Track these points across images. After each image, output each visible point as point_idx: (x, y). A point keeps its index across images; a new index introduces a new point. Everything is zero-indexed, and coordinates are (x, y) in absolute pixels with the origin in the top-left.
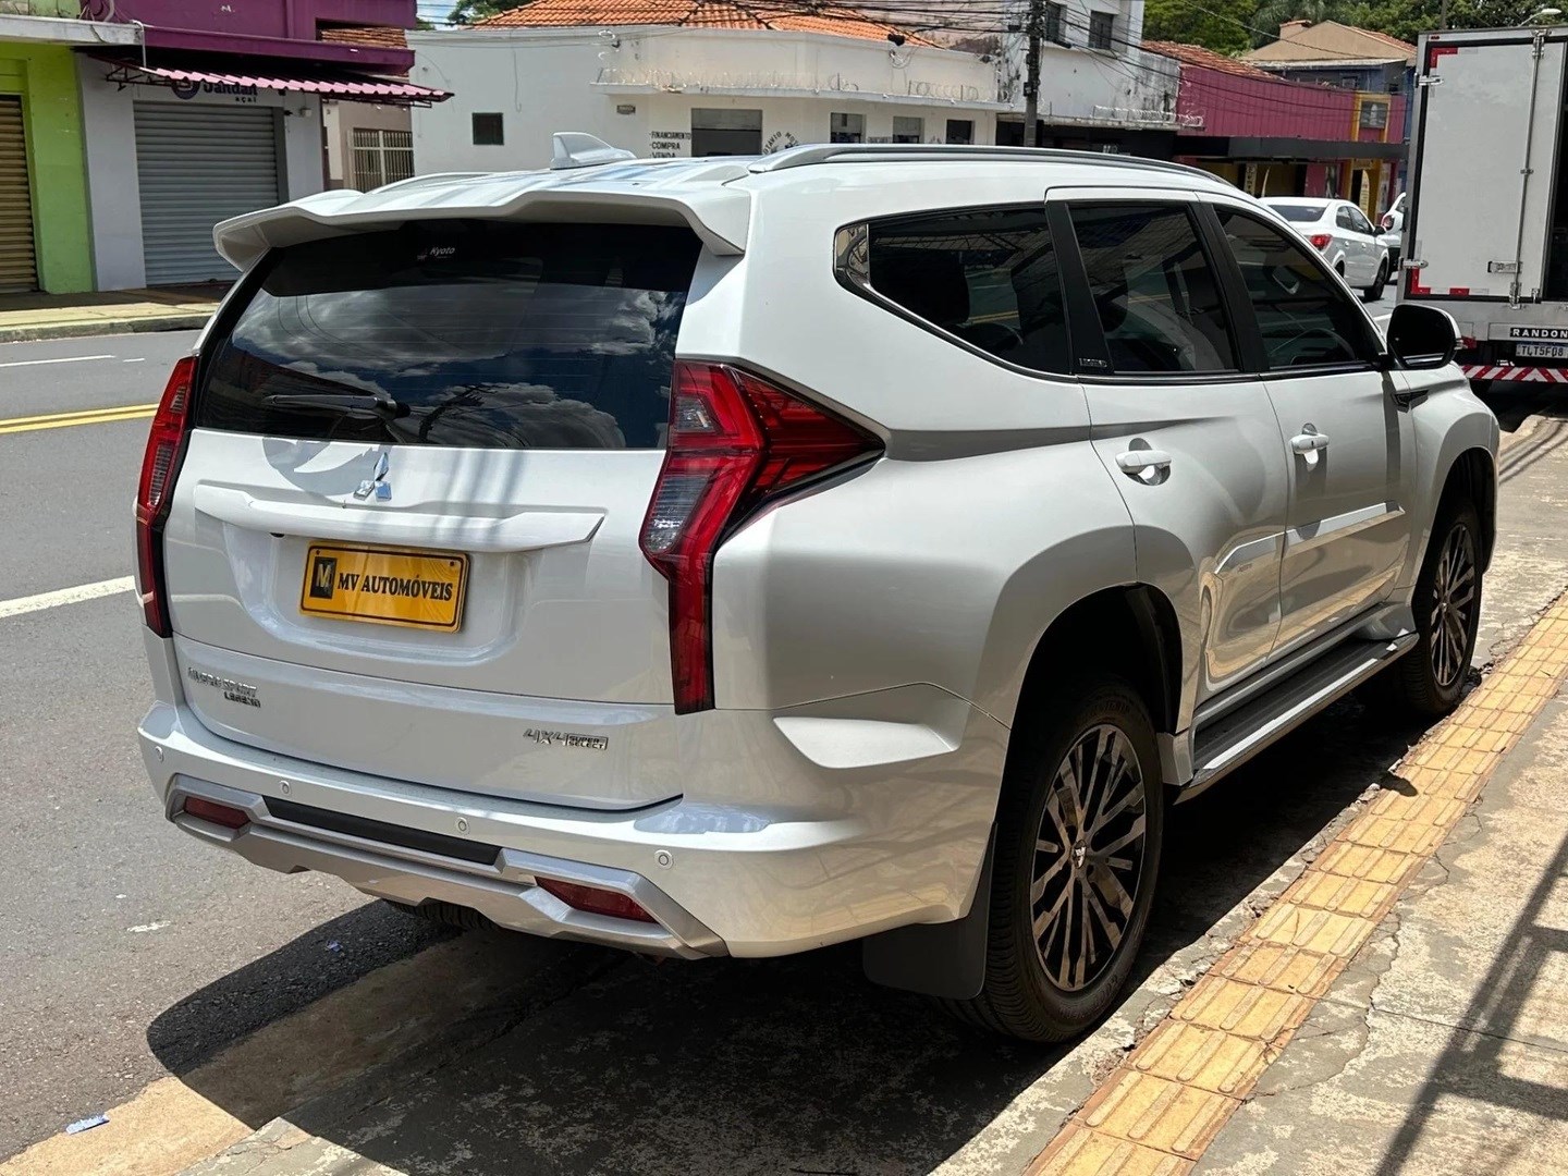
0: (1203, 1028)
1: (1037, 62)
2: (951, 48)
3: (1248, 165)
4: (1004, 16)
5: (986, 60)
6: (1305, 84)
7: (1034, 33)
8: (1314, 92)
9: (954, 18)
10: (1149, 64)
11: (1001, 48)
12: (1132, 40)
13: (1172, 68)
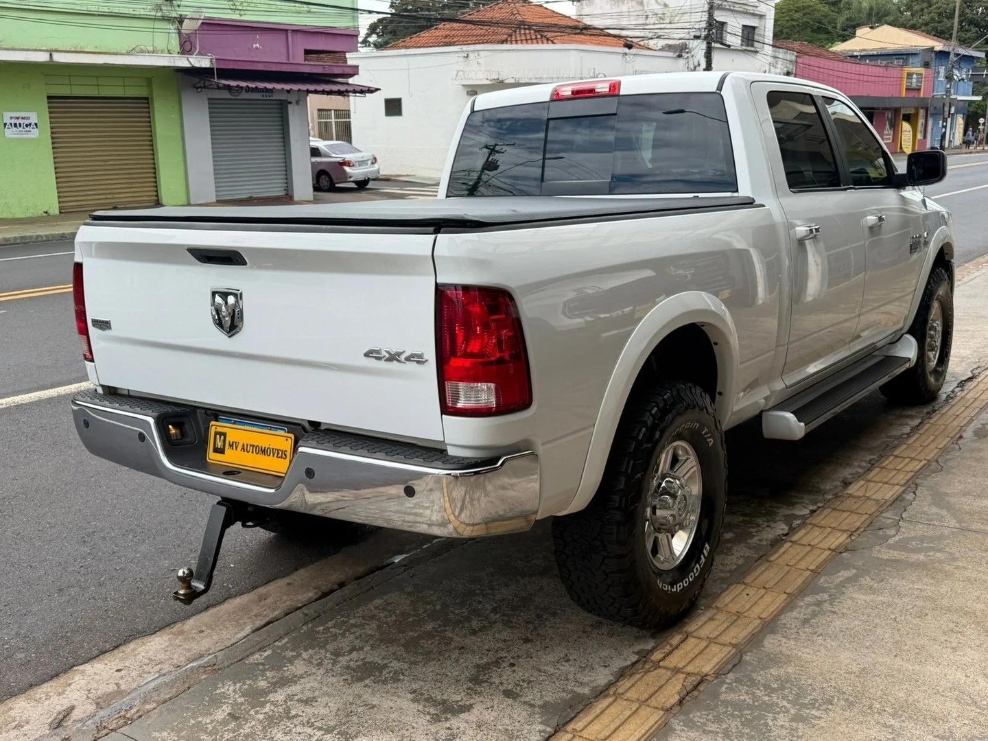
0: (821, 527)
1: (711, 56)
2: (660, 50)
4: (690, 30)
5: (680, 56)
6: (872, 63)
7: (709, 39)
8: (878, 68)
9: (660, 33)
10: (777, 55)
11: (689, 48)
12: (766, 41)
13: (791, 56)
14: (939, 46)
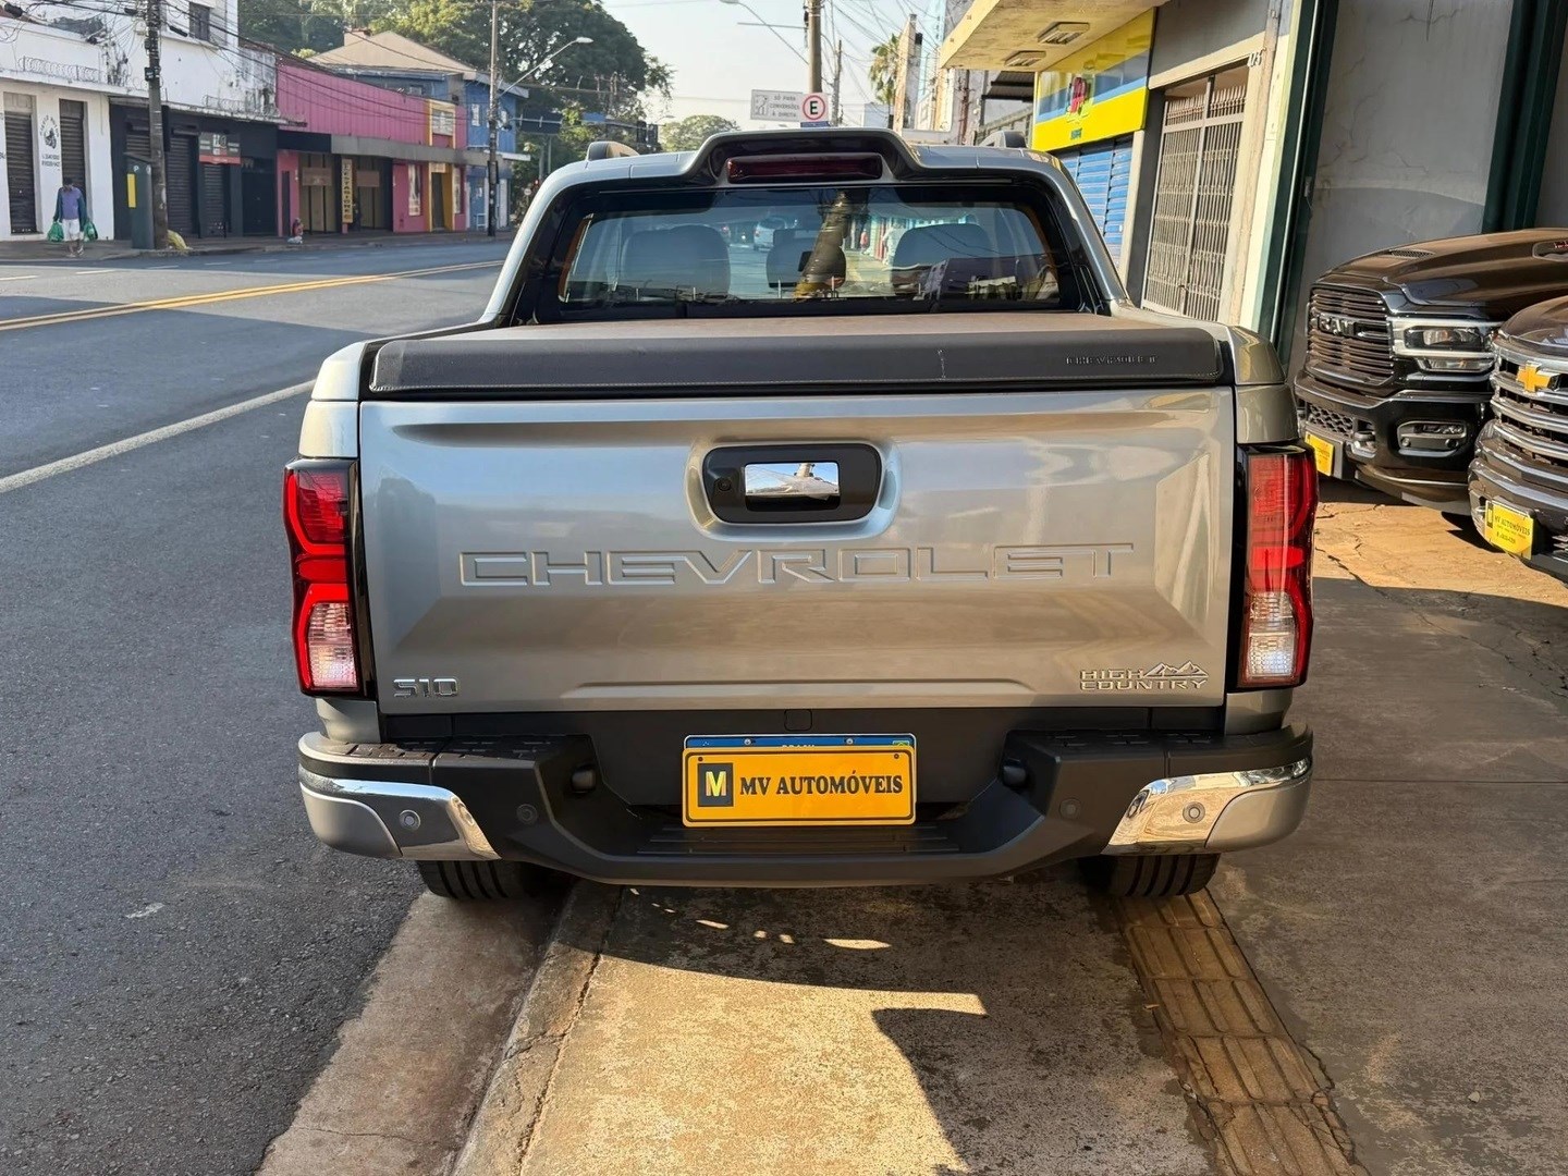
2: (53, 25)
3: (344, 161)
5: (92, 41)
10: (246, 53)
11: (106, 30)
12: (229, 29)
13: (269, 59)
14: (470, 73)
